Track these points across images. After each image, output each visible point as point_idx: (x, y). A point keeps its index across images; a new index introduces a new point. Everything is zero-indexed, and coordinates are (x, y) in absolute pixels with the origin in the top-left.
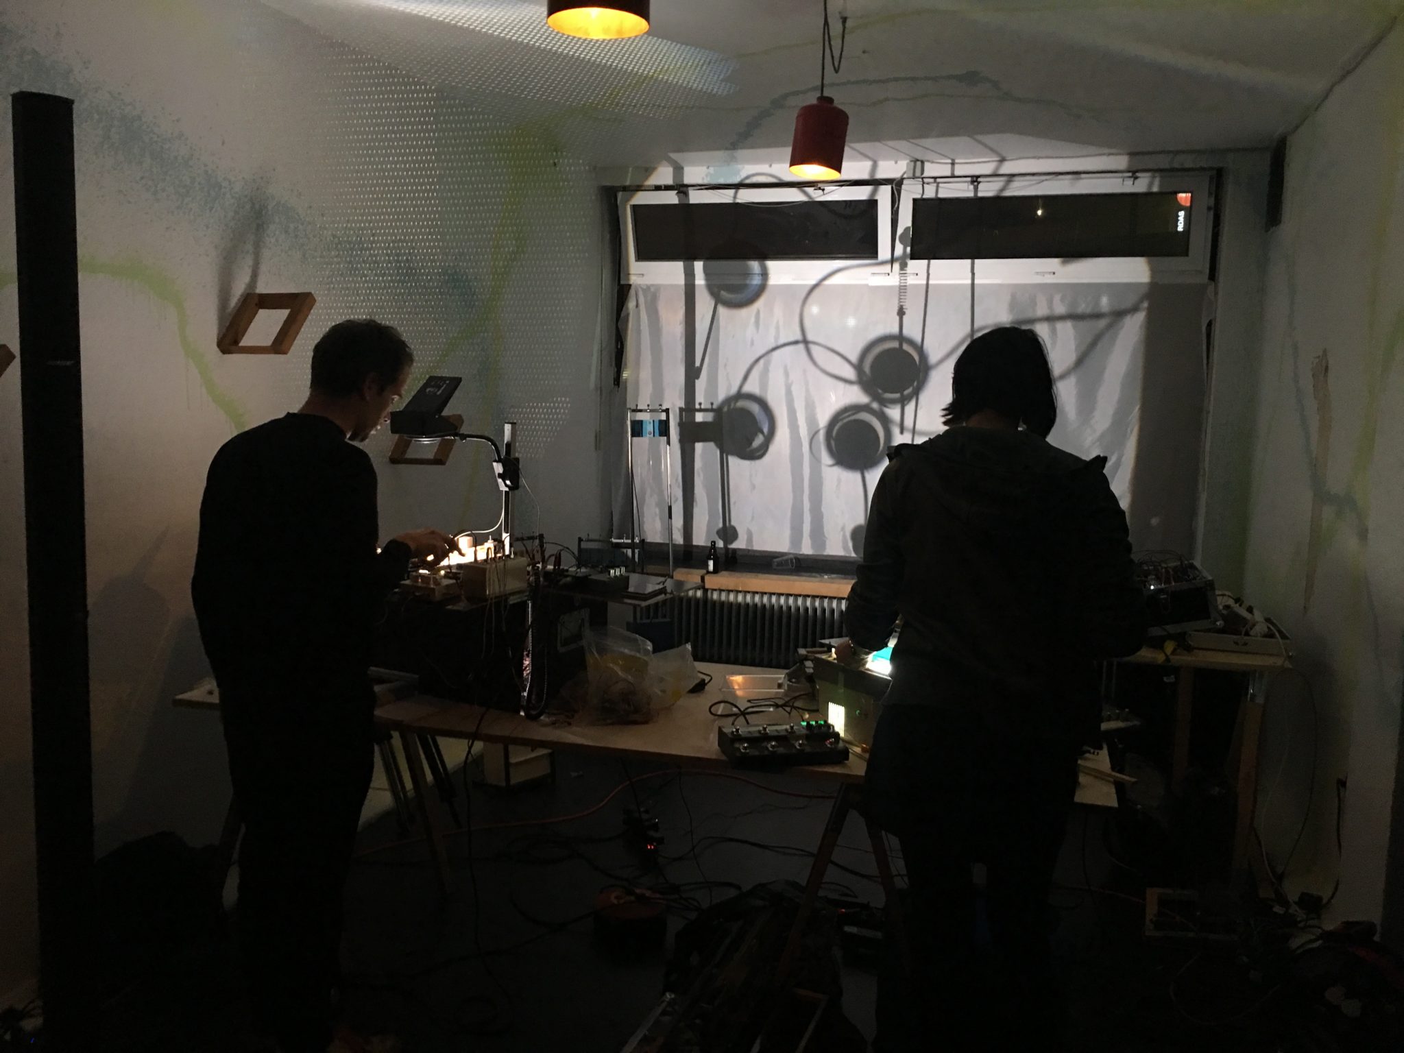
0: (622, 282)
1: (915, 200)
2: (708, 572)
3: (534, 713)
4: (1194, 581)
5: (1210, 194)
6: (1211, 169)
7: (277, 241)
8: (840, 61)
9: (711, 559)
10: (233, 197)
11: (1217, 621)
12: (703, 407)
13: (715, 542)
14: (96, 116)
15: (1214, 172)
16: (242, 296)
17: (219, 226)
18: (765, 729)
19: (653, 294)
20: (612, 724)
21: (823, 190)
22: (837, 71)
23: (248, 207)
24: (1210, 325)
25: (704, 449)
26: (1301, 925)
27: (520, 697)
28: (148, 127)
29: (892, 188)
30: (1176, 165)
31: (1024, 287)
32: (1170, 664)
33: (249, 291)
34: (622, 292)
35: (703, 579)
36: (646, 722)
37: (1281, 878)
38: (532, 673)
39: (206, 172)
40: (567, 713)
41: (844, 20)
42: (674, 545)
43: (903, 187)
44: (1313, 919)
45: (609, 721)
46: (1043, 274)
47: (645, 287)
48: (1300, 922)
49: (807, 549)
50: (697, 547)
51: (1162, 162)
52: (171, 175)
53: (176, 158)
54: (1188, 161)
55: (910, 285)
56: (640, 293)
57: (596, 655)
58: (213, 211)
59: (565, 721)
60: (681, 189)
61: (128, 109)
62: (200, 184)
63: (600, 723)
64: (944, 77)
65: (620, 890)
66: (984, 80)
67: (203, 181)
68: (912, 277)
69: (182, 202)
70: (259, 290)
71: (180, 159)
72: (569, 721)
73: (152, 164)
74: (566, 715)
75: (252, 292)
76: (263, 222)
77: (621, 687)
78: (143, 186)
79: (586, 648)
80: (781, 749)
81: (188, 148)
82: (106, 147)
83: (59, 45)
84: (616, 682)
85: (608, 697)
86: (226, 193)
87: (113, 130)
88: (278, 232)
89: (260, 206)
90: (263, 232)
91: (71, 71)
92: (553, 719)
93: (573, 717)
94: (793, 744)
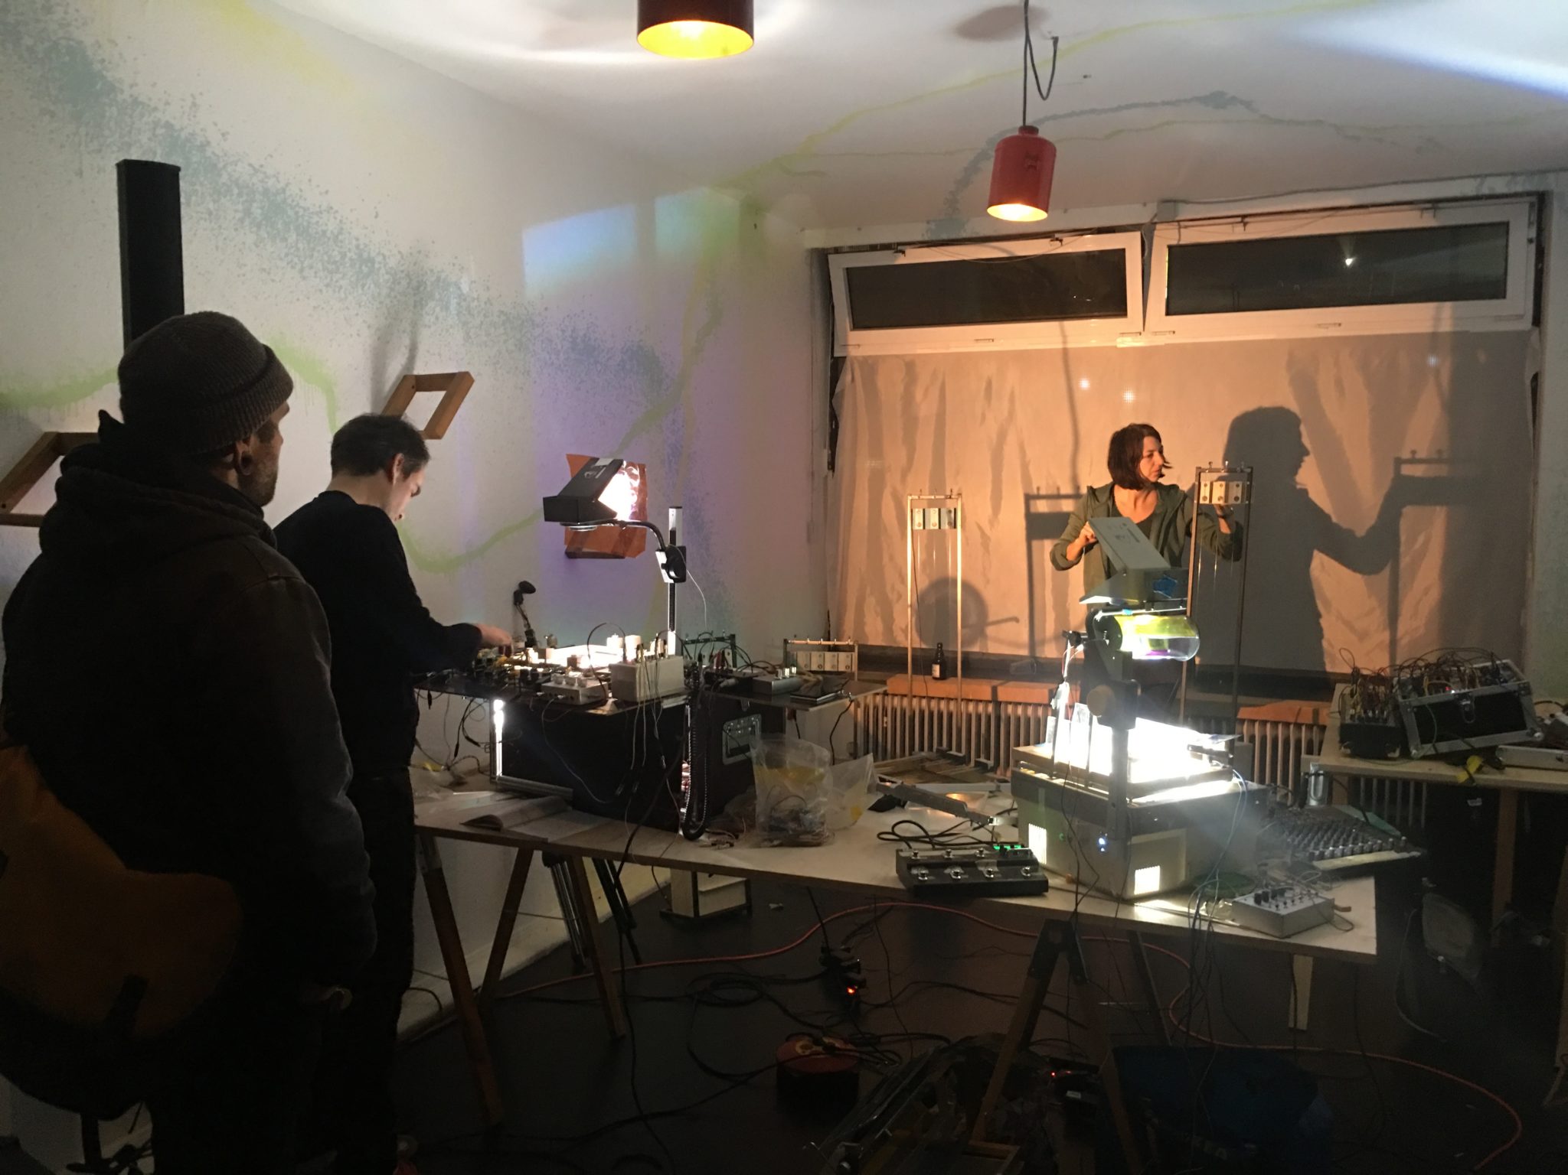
0: (836, 355)
1: (1170, 248)
2: (934, 679)
3: (693, 832)
4: (1504, 684)
5: (1530, 224)
6: (1529, 194)
7: (437, 318)
8: (1047, 87)
9: (936, 663)
10: (387, 273)
11: (1536, 732)
13: (941, 645)
14: (236, 191)
15: (1534, 199)
16: (398, 378)
17: (373, 304)
18: (949, 854)
19: (871, 365)
20: (780, 845)
21: (1061, 241)
22: (1044, 97)
23: (404, 283)
24: (1536, 378)
27: (678, 814)
28: (293, 201)
29: (1142, 235)
30: (1485, 191)
31: (1303, 342)
32: (1474, 784)
33: (406, 373)
34: (836, 366)
35: (927, 687)
36: (818, 845)
39: (357, 247)
40: (732, 832)
41: (1056, 40)
43: (1156, 232)
45: (776, 843)
46: (1326, 326)
47: (863, 356)
51: (1468, 188)
52: (319, 251)
53: (324, 232)
54: (1499, 186)
55: (1166, 345)
56: (856, 366)
57: (765, 766)
58: (366, 288)
59: (727, 842)
60: (900, 248)
61: (271, 182)
62: (351, 259)
63: (766, 843)
64: (1185, 101)
65: (807, 1038)
66: (1234, 100)
67: (354, 257)
68: (1168, 335)
69: (332, 280)
70: (417, 372)
71: (329, 234)
72: (732, 841)
73: (297, 240)
74: (729, 835)
75: (409, 374)
76: (422, 299)
77: (791, 803)
78: (288, 264)
79: (754, 761)
80: (966, 876)
81: (338, 221)
82: (247, 222)
83: (195, 116)
84: (786, 798)
85: (776, 815)
86: (379, 269)
87: (255, 205)
88: (438, 309)
89: (418, 282)
90: (422, 309)
91: (208, 143)
92: (714, 839)
93: (737, 837)
94: (981, 872)
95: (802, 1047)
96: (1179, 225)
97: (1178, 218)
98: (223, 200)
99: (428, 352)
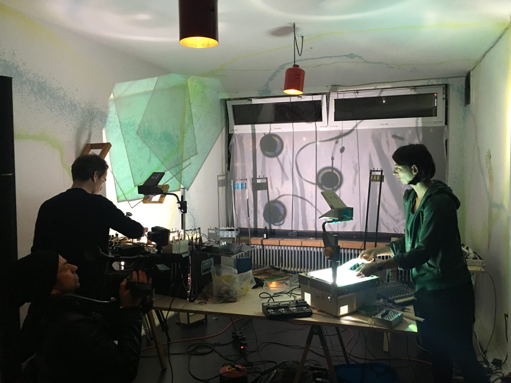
0: (229, 133)
1: (335, 100)
2: (264, 239)
3: (192, 299)
5: (443, 93)
6: (443, 85)
7: (98, 124)
8: (301, 52)
9: (265, 234)
10: (81, 109)
12: (260, 177)
13: (266, 227)
14: (28, 83)
15: (444, 86)
16: (84, 145)
17: (76, 120)
18: (279, 304)
19: (241, 136)
20: (222, 303)
21: (301, 97)
22: (300, 55)
23: (87, 112)
24: (446, 141)
25: (262, 194)
26: (494, 372)
27: (187, 293)
28: (48, 86)
29: (326, 96)
30: (430, 84)
31: (377, 129)
33: (87, 143)
34: (229, 137)
35: (262, 241)
36: (235, 302)
37: (485, 352)
38: (192, 284)
39: (71, 101)
40: (205, 299)
41: (302, 37)
42: (251, 229)
43: (330, 95)
44: (499, 369)
45: (221, 302)
46: (383, 124)
47: (238, 134)
48: (494, 371)
49: (301, 229)
50: (260, 229)
51: (425, 83)
52: (57, 103)
53: (59, 96)
54: (435, 82)
55: (335, 130)
56: (236, 137)
57: (216, 275)
58: (73, 115)
59: (204, 302)
60: (250, 99)
61: (40, 80)
62: (68, 105)
63: (217, 302)
64: (341, 56)
65: (230, 365)
66: (356, 56)
67: (70, 104)
68: (335, 127)
69: (62, 112)
70: (91, 143)
71: (61, 97)
72: (206, 302)
73: (50, 99)
74: (204, 300)
75: (89, 143)
76: (93, 118)
77: (225, 288)
78: (46, 107)
79: (212, 274)
80: (286, 311)
81: (64, 92)
82: (32, 93)
83: (14, 58)
84: (223, 286)
85: (220, 292)
86: (78, 108)
87: (35, 87)
88: (98, 121)
89: (91, 112)
90: (93, 121)
91: (19, 66)
92: (200, 301)
93: (207, 300)
94: (291, 310)
95: (228, 369)
96: (338, 93)
97: (337, 91)
98: (24, 86)
99: (95, 135)
